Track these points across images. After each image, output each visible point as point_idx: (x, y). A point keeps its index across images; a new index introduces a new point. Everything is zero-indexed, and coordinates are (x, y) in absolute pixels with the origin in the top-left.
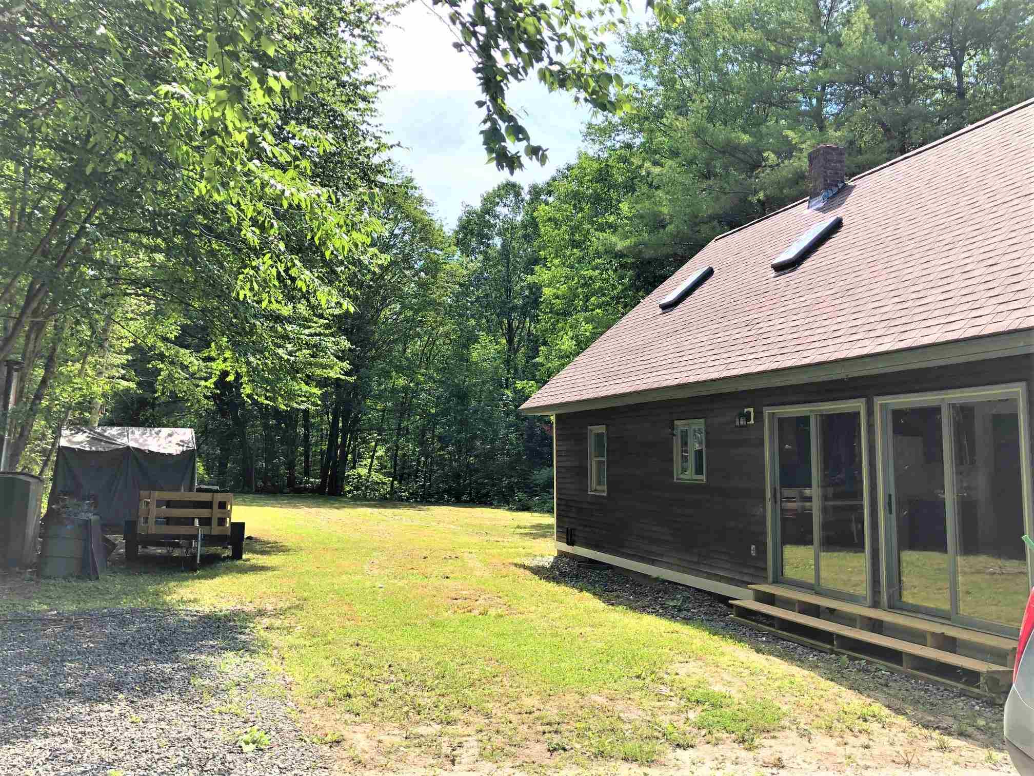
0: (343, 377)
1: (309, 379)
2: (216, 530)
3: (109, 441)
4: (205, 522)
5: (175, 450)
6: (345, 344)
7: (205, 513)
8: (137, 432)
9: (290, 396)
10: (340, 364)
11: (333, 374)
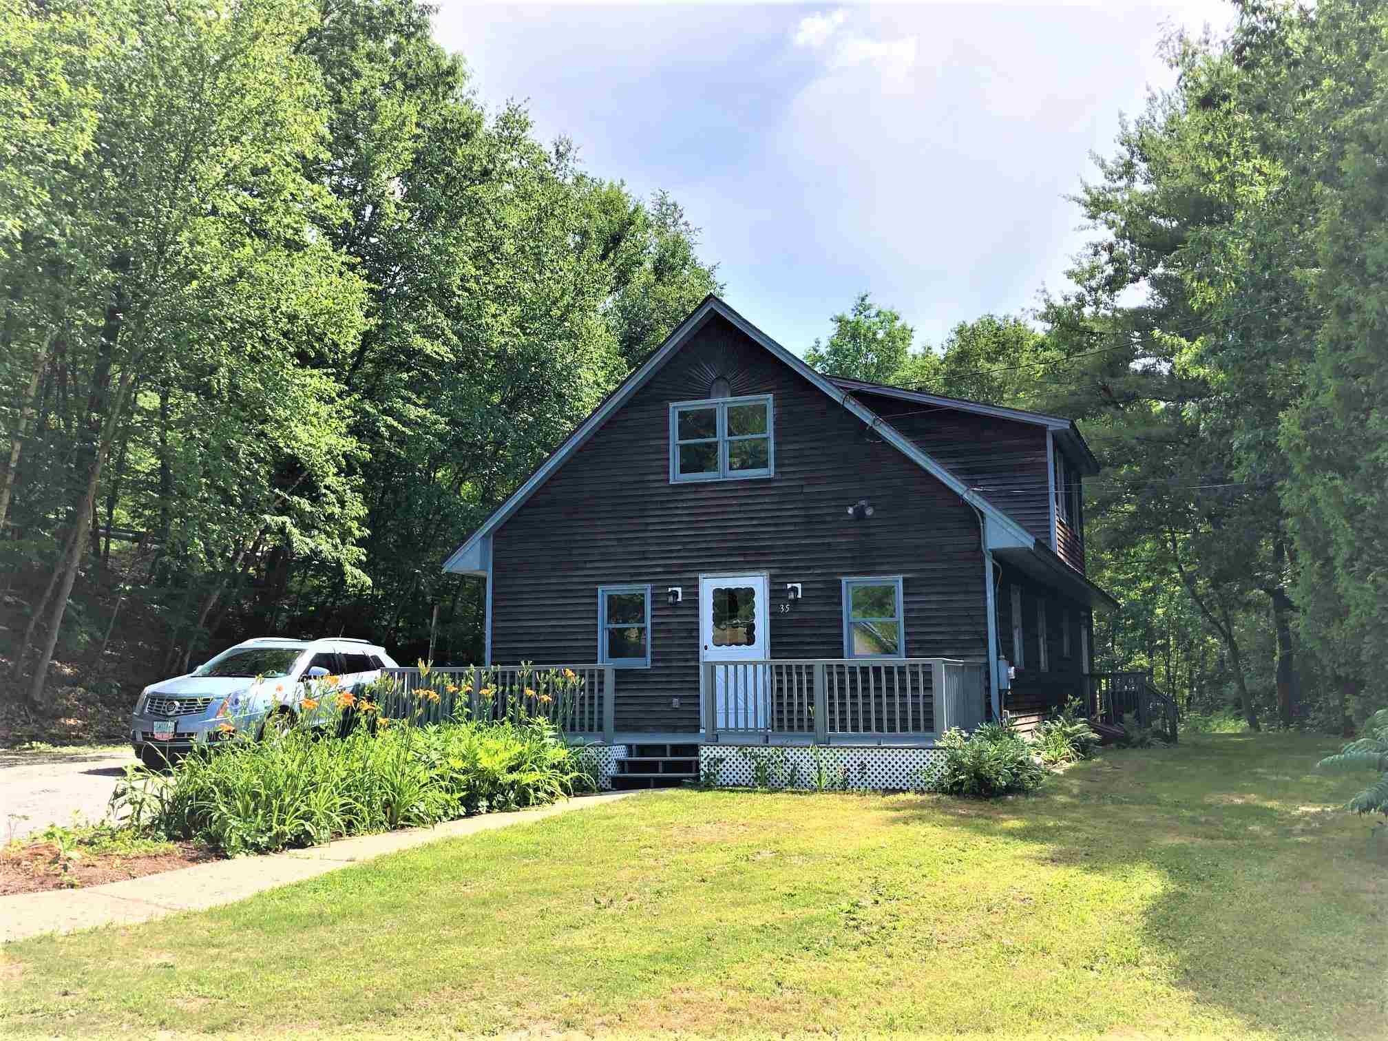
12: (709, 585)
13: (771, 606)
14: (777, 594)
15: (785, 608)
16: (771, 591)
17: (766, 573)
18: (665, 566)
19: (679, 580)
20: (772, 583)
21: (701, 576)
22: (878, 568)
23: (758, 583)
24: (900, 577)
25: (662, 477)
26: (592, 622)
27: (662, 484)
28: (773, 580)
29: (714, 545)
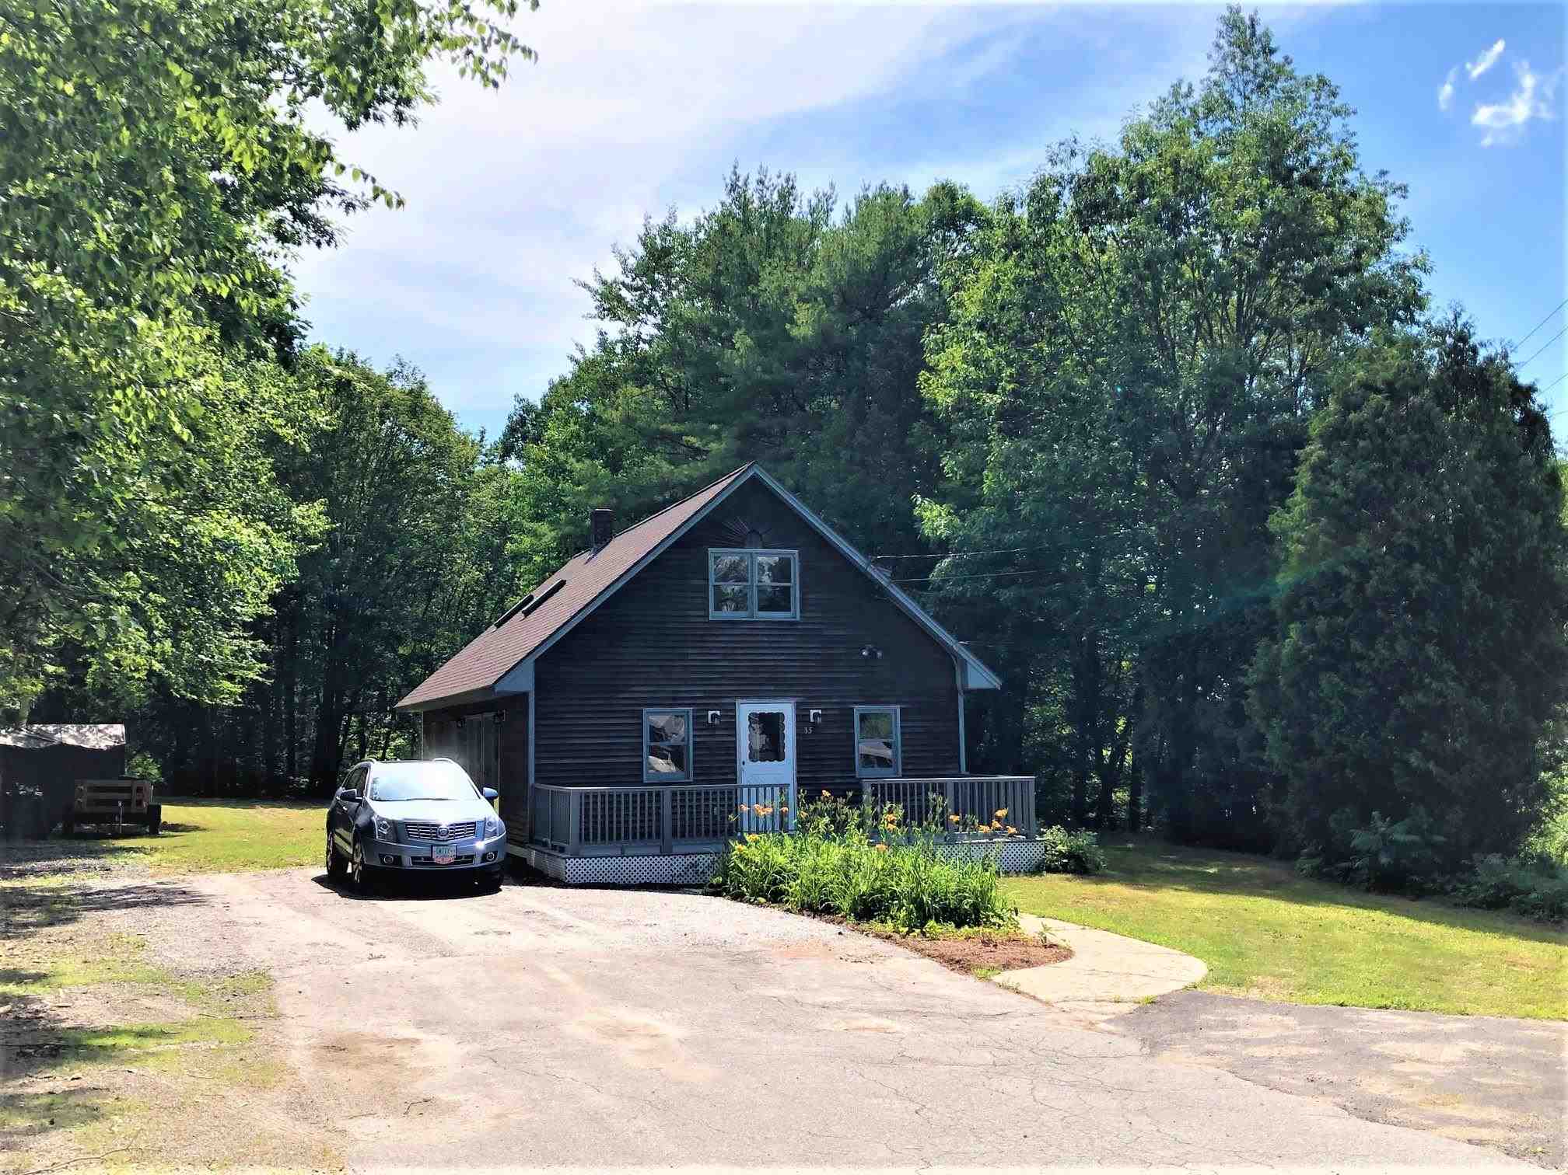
0: (260, 679)
1: (231, 678)
2: (134, 809)
3: (48, 738)
4: (127, 803)
5: (104, 744)
6: (262, 646)
7: (126, 796)
8: (72, 729)
9: (213, 693)
10: (259, 666)
11: (251, 675)
12: (745, 710)
13: (797, 728)
14: (801, 719)
15: (808, 730)
16: (797, 716)
17: (793, 701)
18: (705, 692)
19: (716, 704)
20: (797, 709)
21: (738, 701)
22: (883, 699)
23: (787, 709)
24: (898, 707)
25: (702, 613)
26: (639, 740)
27: (701, 620)
28: (798, 706)
29: (748, 675)
